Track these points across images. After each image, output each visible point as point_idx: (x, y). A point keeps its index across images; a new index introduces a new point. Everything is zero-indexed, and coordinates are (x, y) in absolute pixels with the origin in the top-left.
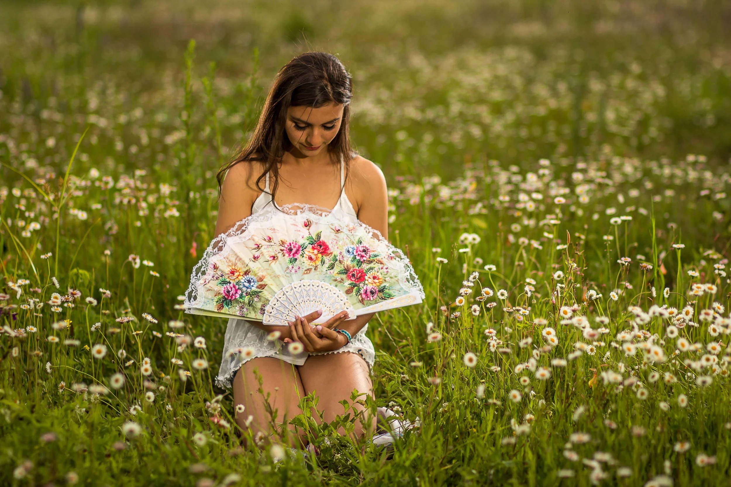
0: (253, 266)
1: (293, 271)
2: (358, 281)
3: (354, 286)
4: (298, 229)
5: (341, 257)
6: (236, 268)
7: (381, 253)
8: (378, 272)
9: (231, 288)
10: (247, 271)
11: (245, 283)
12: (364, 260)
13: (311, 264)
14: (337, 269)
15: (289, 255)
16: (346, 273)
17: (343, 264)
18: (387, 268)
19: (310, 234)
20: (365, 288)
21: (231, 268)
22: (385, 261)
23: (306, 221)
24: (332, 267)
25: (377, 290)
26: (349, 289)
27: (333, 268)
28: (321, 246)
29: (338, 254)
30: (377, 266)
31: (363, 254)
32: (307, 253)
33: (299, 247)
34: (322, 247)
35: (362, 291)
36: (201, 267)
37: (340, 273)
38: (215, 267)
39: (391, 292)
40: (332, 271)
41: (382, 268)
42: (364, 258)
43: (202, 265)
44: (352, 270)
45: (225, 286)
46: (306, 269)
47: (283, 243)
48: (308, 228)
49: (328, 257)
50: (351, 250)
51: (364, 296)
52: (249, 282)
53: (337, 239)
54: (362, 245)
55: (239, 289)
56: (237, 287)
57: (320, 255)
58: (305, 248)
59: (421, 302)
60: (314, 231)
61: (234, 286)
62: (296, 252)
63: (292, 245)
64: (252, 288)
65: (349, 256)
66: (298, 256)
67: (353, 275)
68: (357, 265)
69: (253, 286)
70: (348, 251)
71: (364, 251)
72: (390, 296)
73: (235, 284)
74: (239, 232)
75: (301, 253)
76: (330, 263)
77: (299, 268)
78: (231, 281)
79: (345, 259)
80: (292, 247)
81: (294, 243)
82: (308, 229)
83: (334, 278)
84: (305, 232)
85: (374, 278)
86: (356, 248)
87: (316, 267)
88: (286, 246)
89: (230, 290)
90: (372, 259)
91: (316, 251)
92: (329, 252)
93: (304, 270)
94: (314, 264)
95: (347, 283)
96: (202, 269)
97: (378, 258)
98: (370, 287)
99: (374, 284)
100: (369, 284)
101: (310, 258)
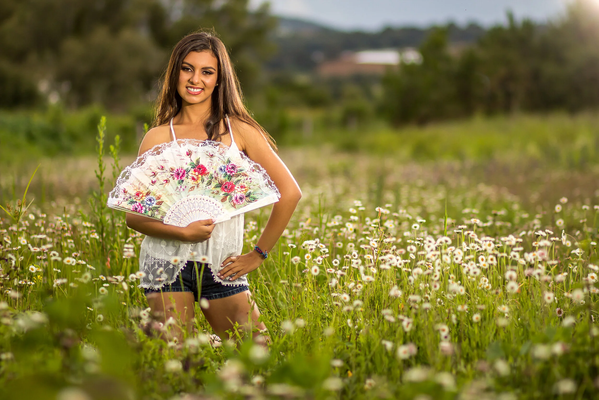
0: (153, 189)
1: (182, 190)
2: (229, 192)
3: (227, 195)
4: (183, 158)
5: (216, 175)
6: (140, 191)
7: (245, 168)
8: (244, 182)
9: (138, 206)
10: (148, 192)
11: (147, 202)
12: (233, 175)
13: (194, 183)
14: (213, 184)
15: (178, 178)
16: (221, 187)
17: (218, 179)
18: (250, 179)
19: (191, 161)
20: (235, 196)
21: (136, 191)
22: (248, 173)
23: (188, 151)
24: (209, 183)
25: (245, 196)
26: (224, 198)
27: (210, 184)
28: (200, 169)
29: (214, 173)
30: (243, 178)
31: (232, 170)
32: (190, 175)
33: (184, 171)
34: (201, 169)
35: (234, 199)
36: (115, 192)
37: (216, 187)
38: (125, 192)
39: (255, 196)
40: (210, 186)
41: (247, 179)
42: (233, 173)
43: (116, 191)
44: (224, 183)
45: (133, 205)
46: (190, 187)
47: (172, 170)
48: (190, 156)
49: (206, 176)
50: (223, 168)
51: (235, 202)
52: (150, 200)
53: (212, 161)
54: (231, 164)
55: (143, 206)
56: (142, 205)
57: (200, 176)
58: (189, 172)
60: (194, 158)
61: (140, 205)
62: (183, 176)
63: (179, 170)
64: (153, 205)
65: (222, 173)
66: (184, 178)
67: (226, 187)
68: (228, 179)
69: (153, 203)
70: (221, 169)
71: (233, 168)
72: (255, 200)
73: (140, 203)
74: (140, 164)
75: (186, 176)
76: (208, 180)
77: (186, 187)
78: (137, 201)
79: (219, 175)
80: (179, 172)
81: (181, 169)
82: (190, 157)
83: (212, 192)
84: (187, 159)
85: (242, 187)
86: (226, 166)
87: (198, 184)
88: (175, 172)
89: (137, 207)
90: (239, 173)
91: (197, 173)
92: (206, 172)
93: (189, 188)
94: (196, 183)
95: (222, 194)
96: (116, 194)
97: (243, 172)
98: (239, 195)
99: (242, 192)
100: (238, 192)
101: (193, 179)
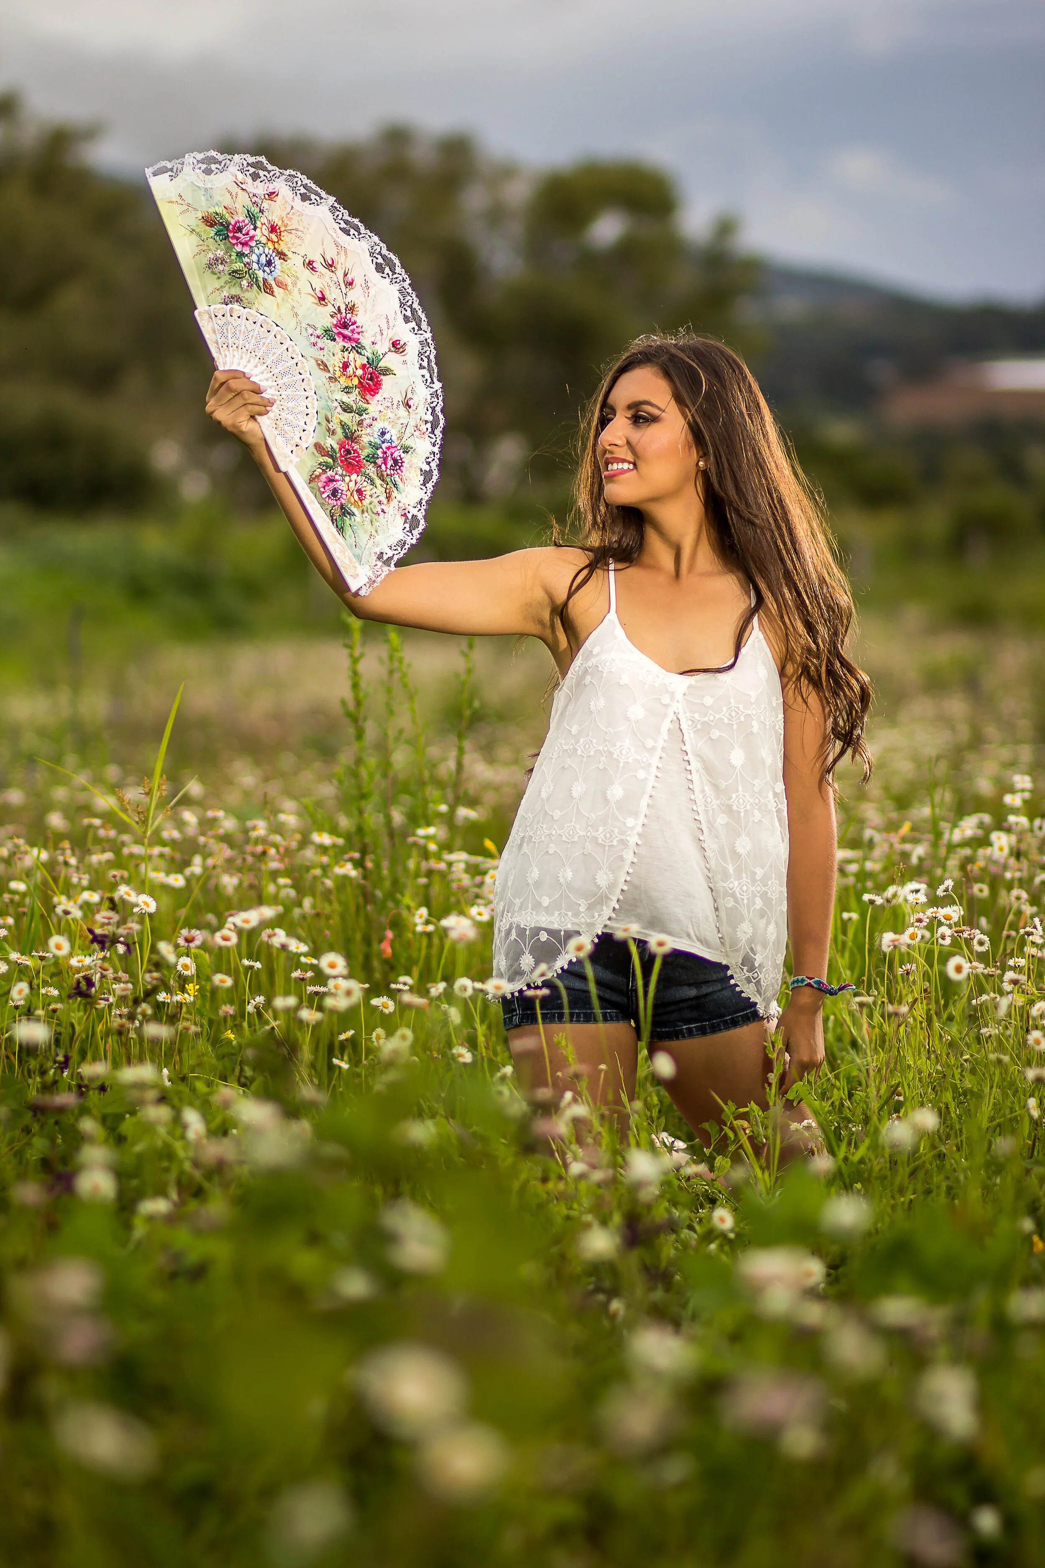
0: (297, 266)
1: (313, 339)
2: (342, 461)
3: (332, 456)
4: (385, 333)
5: (368, 421)
6: (282, 234)
7: (404, 494)
8: (371, 496)
9: (248, 233)
10: (285, 255)
11: (264, 255)
12: (380, 466)
13: (337, 369)
14: (346, 417)
15: (336, 326)
16: (346, 437)
17: (360, 429)
18: (383, 511)
19: (384, 355)
20: (337, 477)
21: (280, 224)
22: (394, 503)
23: (402, 343)
24: (347, 409)
25: (343, 501)
26: (324, 449)
27: (345, 410)
28: (371, 379)
29: (371, 415)
30: (380, 490)
31: (390, 462)
32: (352, 356)
33: (357, 341)
34: (371, 383)
35: (329, 474)
36: (265, 169)
37: (343, 425)
38: (271, 195)
39: (349, 529)
40: (339, 409)
41: (380, 502)
42: (383, 467)
43: (269, 172)
44: (356, 446)
45: (247, 222)
46: (324, 360)
47: (351, 309)
48: (393, 349)
49: (359, 398)
50: (387, 437)
51: (324, 478)
52: (269, 263)
53: (395, 406)
54: (403, 455)
55: (251, 247)
56: (253, 244)
57: (356, 381)
58: (357, 352)
59: (354, 589)
60: (390, 361)
61: (252, 238)
62: (345, 337)
63: (354, 326)
64: (261, 271)
65: (376, 436)
66: (340, 341)
67: (349, 451)
68: (368, 456)
69: (264, 271)
70: (383, 434)
71: (396, 461)
72: (341, 530)
73: (256, 238)
74: (344, 226)
75: (347, 345)
76: (352, 403)
77: (321, 349)
78: (258, 230)
79: (369, 430)
80: (351, 327)
81: (359, 330)
82: (390, 351)
83: (330, 417)
84: (383, 346)
85: (360, 492)
86: (394, 445)
87: (336, 380)
88: (349, 316)
89: (244, 232)
90: (389, 480)
91: (360, 372)
92: (368, 397)
93: (322, 357)
94: (338, 374)
95: (333, 443)
96: (261, 173)
97: (394, 489)
98: (341, 486)
99: (349, 493)
100: (346, 483)
101: (346, 365)
